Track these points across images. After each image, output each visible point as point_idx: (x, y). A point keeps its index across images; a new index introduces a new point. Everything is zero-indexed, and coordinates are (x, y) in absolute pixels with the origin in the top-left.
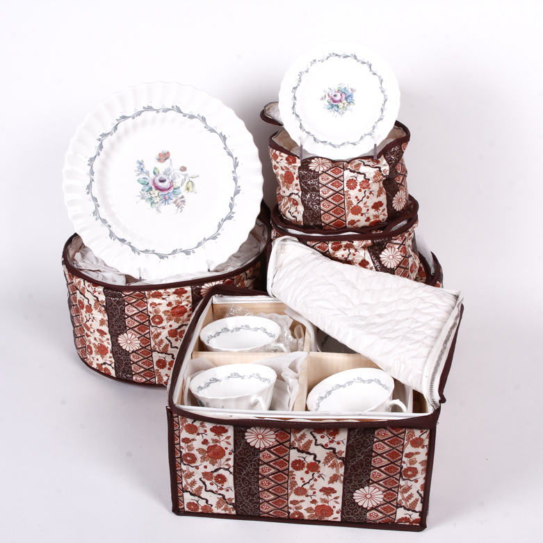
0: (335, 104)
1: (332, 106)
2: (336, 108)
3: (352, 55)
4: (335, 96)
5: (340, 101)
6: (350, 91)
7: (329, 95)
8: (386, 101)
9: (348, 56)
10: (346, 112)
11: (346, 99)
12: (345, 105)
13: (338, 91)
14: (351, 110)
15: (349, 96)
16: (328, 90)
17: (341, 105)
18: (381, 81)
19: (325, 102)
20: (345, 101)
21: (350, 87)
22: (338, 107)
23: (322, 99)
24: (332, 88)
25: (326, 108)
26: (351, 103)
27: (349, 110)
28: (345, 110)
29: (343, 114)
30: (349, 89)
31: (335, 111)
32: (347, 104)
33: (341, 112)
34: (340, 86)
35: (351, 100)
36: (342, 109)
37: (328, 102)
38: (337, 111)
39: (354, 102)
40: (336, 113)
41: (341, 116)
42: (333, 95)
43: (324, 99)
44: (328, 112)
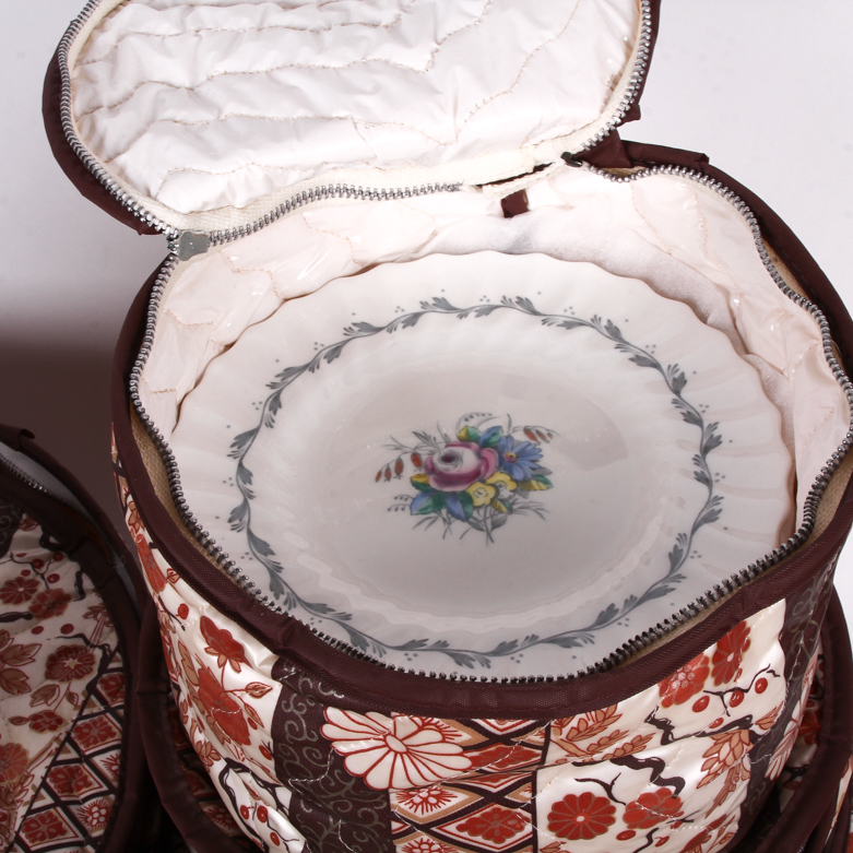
2: (458, 508)
12: (505, 493)
16: (413, 442)
23: (385, 474)
24: (433, 433)
25: (403, 509)
26: (534, 483)
27: (527, 508)
28: (502, 512)
29: (496, 525)
30: (514, 431)
31: (453, 519)
32: (512, 486)
33: (485, 519)
34: (472, 423)
35: (533, 469)
36: (489, 508)
37: (415, 485)
38: (466, 518)
39: (548, 477)
40: (459, 526)
41: (489, 535)
42: (436, 459)
43: (393, 474)
44: (419, 524)
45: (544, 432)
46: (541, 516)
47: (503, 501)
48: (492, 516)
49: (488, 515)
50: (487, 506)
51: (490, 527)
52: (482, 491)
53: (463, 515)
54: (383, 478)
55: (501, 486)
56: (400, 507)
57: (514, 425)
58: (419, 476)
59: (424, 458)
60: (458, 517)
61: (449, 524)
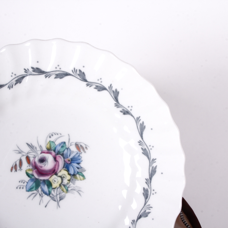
0: (42, 178)
1: (37, 184)
3: (75, 70)
4: (42, 160)
5: (54, 172)
6: (73, 148)
7: (28, 158)
8: (153, 173)
9: (67, 74)
10: (69, 197)
11: (67, 167)
13: (49, 151)
14: (79, 192)
15: (73, 160)
17: (55, 180)
18: (142, 129)
19: (21, 175)
20: (64, 172)
21: (74, 140)
22: (49, 184)
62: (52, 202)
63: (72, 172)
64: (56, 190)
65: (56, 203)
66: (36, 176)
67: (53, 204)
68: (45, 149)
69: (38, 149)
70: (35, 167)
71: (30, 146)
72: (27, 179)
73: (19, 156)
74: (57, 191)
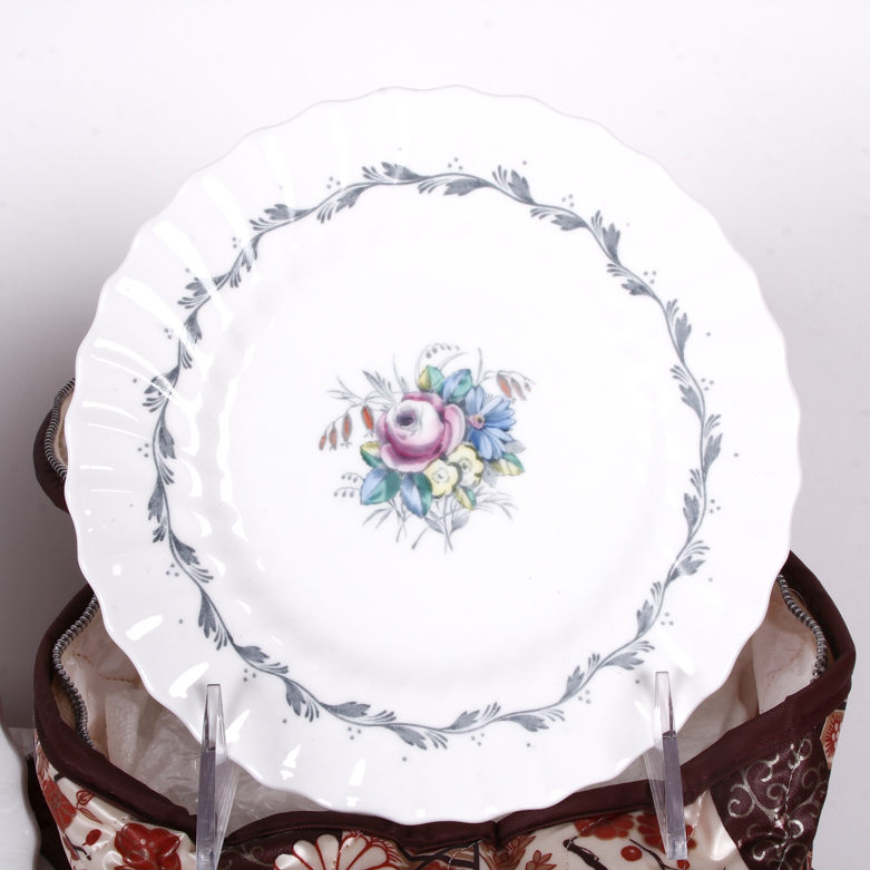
0: (405, 468)
1: (392, 483)
2: (414, 496)
3: (500, 173)
4: (406, 419)
5: (437, 451)
6: (491, 387)
7: (367, 414)
8: (710, 452)
9: (479, 184)
10: (477, 518)
11: (473, 438)
12: (469, 478)
13: (425, 392)
14: (506, 507)
15: (489, 420)
16: (363, 389)
17: (440, 474)
18: (681, 333)
19: (348, 459)
20: (464, 453)
21: (494, 364)
22: (425, 486)
23: (330, 439)
24: (387, 375)
25: (352, 495)
26: (503, 462)
27: (492, 501)
28: (464, 507)
29: (456, 526)
30: (485, 379)
31: (408, 513)
32: (478, 466)
33: (445, 515)
34: (435, 361)
35: (504, 442)
36: (450, 499)
37: (365, 457)
38: (423, 513)
39: (521, 456)
40: (415, 524)
41: (448, 538)
42: (391, 418)
43: (340, 439)
44: (369, 518)
45: (522, 382)
46: (507, 513)
47: (466, 490)
48: (452, 512)
49: (448, 510)
50: (447, 497)
51: (449, 527)
52: (442, 473)
53: (420, 508)
54: (328, 444)
55: (465, 467)
56: (349, 491)
57: (485, 369)
58: (370, 444)
59: (377, 416)
60: (415, 511)
61: (404, 520)
62: (432, 534)
63: (487, 452)
64: (441, 502)
65: (441, 538)
66: (389, 462)
67: (434, 540)
68: (413, 388)
69: (396, 387)
70: (388, 438)
71: (374, 379)
72: (364, 469)
73: (342, 407)
74: (445, 505)
